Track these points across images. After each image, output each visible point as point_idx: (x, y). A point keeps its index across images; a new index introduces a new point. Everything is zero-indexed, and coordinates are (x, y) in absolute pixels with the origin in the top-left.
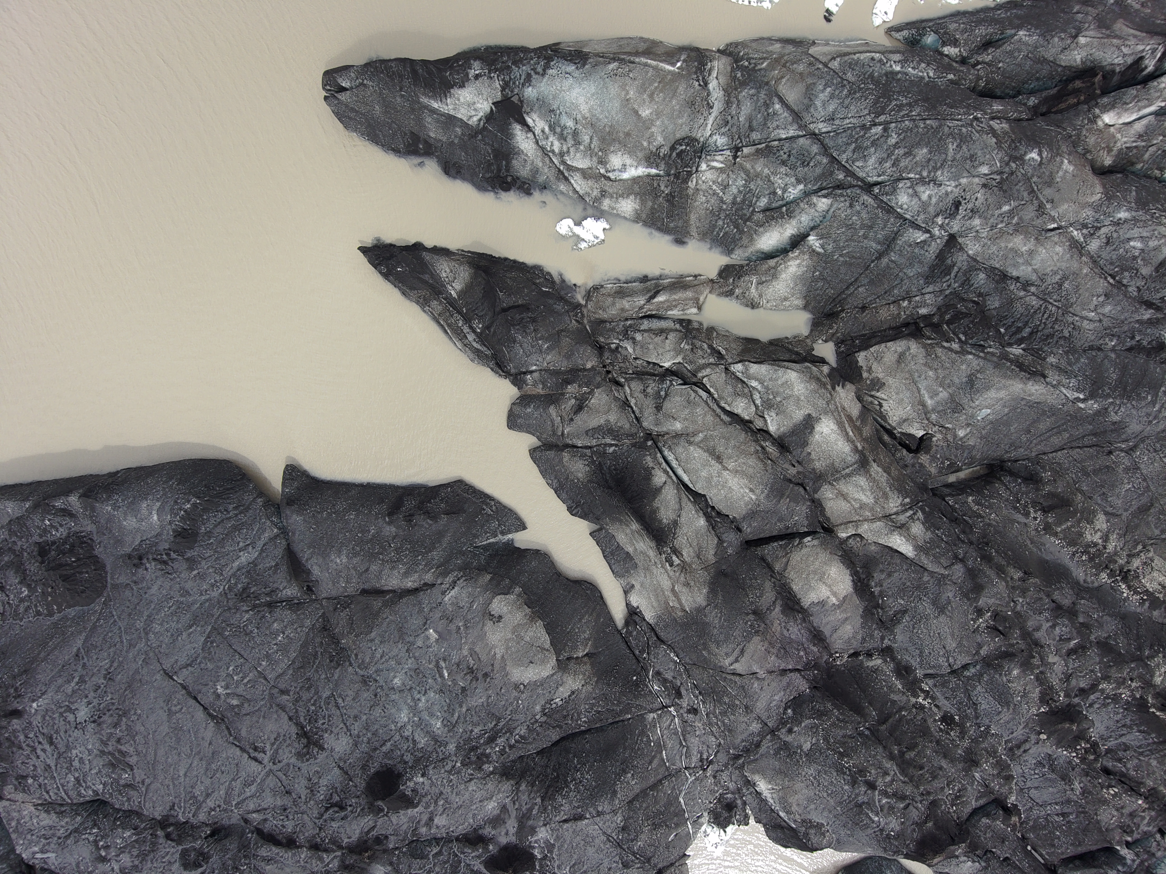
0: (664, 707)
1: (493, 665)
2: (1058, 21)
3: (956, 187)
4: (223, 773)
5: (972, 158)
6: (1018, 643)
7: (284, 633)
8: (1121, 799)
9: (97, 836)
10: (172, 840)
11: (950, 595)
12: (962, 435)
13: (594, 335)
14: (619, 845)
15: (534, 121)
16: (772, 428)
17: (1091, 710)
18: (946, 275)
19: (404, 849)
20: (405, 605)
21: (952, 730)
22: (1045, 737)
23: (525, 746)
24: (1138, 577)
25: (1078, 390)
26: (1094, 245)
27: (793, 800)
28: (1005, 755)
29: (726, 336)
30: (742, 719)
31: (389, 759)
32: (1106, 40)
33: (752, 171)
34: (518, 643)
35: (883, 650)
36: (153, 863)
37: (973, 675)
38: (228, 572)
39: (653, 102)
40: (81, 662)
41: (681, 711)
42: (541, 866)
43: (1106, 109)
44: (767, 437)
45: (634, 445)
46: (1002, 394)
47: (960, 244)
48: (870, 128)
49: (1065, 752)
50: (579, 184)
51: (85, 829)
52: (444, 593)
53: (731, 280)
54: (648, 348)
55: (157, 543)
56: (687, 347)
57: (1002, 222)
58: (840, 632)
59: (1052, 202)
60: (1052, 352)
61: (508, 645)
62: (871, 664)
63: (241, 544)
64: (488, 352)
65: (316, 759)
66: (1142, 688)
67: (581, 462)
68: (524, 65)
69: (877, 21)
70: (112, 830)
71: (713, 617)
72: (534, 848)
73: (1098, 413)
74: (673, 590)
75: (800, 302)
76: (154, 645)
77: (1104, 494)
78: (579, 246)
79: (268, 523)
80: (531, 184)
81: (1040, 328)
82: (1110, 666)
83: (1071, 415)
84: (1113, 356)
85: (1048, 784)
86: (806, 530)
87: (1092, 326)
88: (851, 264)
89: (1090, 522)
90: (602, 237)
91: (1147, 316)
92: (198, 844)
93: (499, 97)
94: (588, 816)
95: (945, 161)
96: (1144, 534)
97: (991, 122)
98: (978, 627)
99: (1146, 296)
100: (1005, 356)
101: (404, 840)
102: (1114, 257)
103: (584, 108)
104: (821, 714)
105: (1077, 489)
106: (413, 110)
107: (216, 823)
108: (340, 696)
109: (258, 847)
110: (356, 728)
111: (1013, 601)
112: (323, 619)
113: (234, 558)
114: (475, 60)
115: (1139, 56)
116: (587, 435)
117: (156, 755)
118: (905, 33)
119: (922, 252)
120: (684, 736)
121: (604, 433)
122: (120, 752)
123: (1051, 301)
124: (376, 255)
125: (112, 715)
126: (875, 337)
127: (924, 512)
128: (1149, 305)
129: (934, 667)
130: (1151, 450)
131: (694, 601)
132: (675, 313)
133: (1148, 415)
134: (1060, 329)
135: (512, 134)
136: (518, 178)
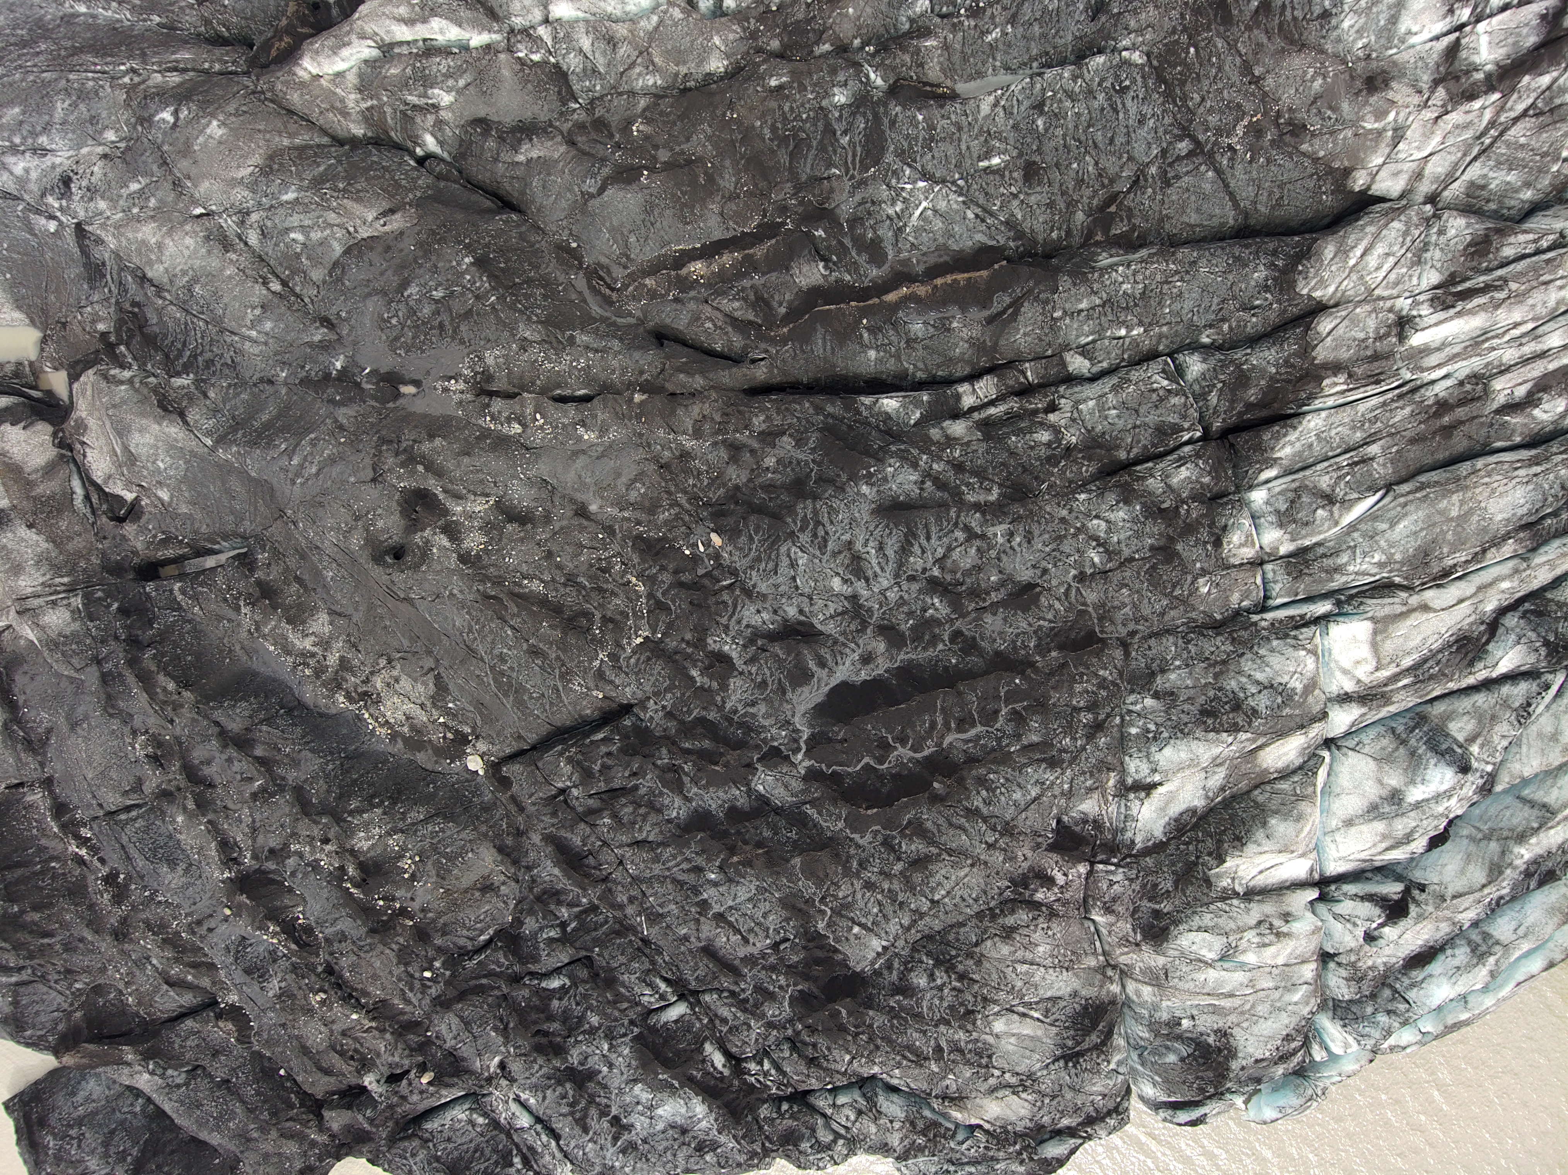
3: (69, 157)
5: (93, 120)
6: (175, 778)
11: (87, 707)
12: (166, 498)
17: (295, 881)
22: (230, 913)
24: (379, 702)
25: (207, 434)
26: (253, 238)
28: (185, 933)
35: (44, 781)
46: (149, 438)
47: (93, 235)
49: (264, 937)
57: (134, 205)
59: (190, 178)
60: (213, 385)
75: (19, 315)
77: (324, 585)
81: (199, 351)
82: (297, 819)
84: (282, 391)
87: (255, 350)
91: (317, 338)
95: (50, 123)
96: (385, 643)
98: (138, 755)
99: (320, 310)
100: (157, 388)
102: (279, 255)
105: (296, 578)
111: (169, 721)
123: (193, 312)
128: (323, 321)
133: (283, 470)
134: (220, 352)
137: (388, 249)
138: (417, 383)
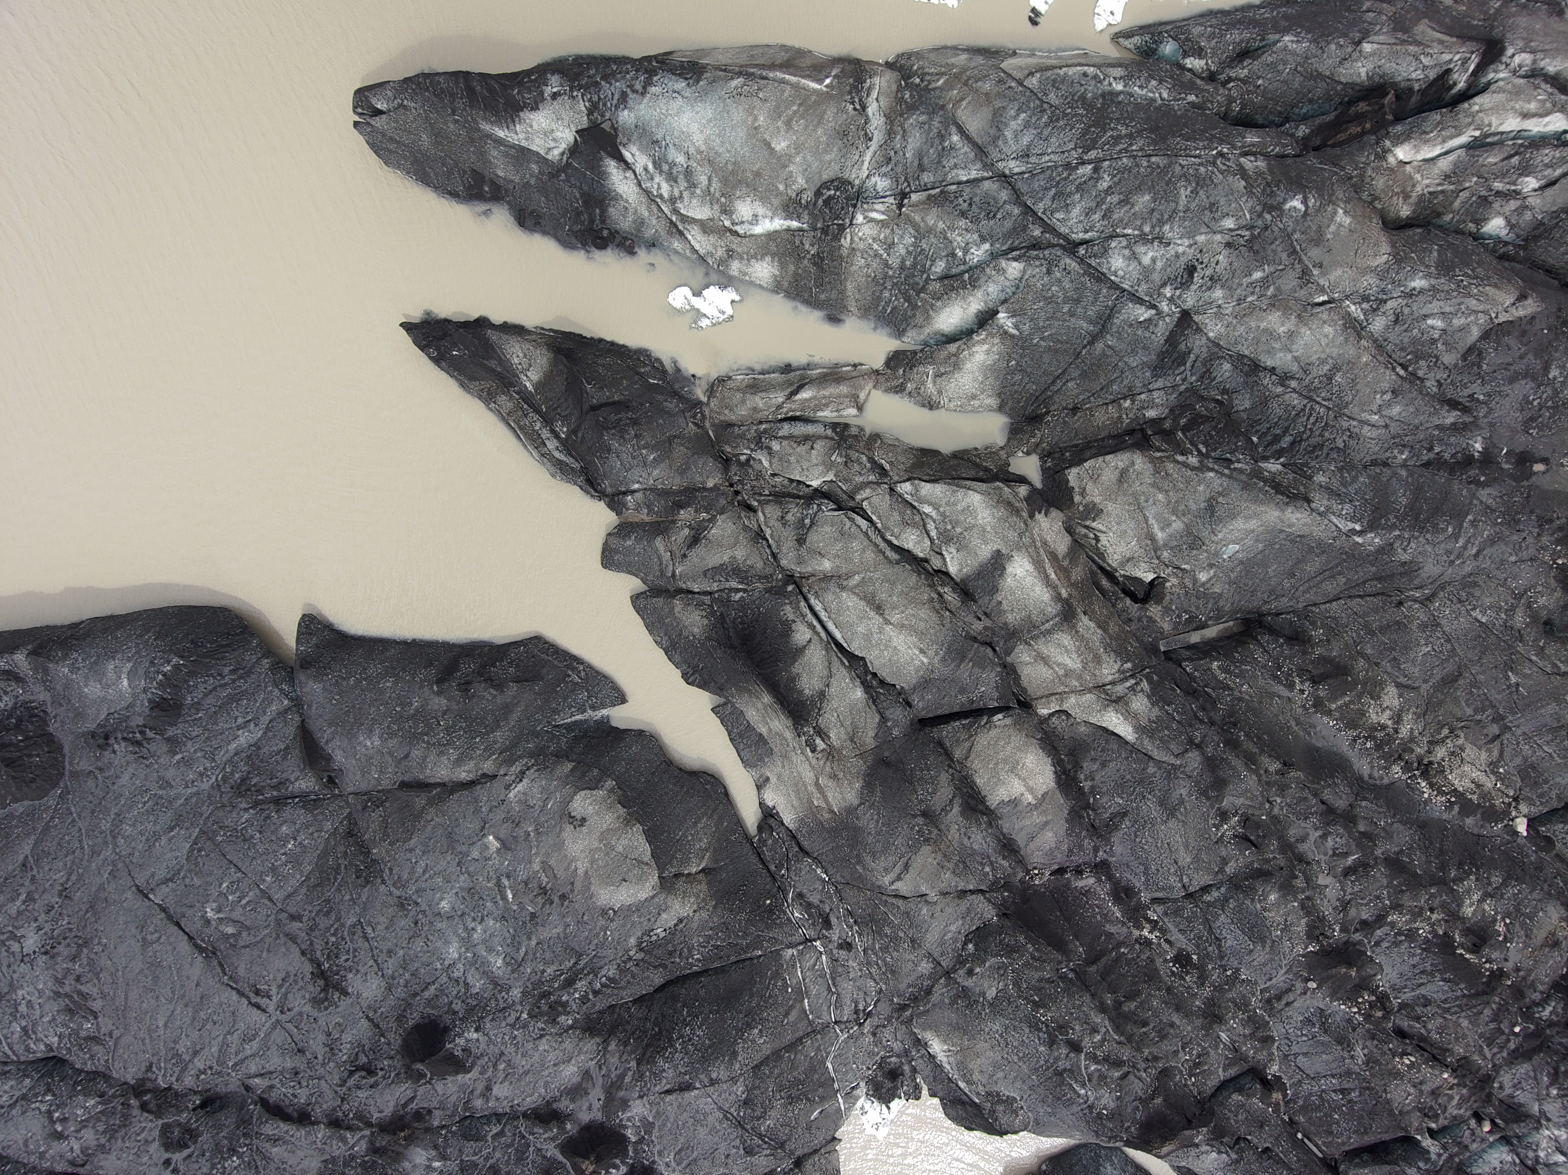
0: (808, 941)
1: (572, 883)
2: (1340, 22)
3: (1190, 246)
4: (215, 1023)
5: (1213, 207)
6: (1275, 858)
7: (295, 839)
8: (1419, 1071)
9: (51, 1105)
10: (148, 1112)
11: (1184, 792)
12: (1203, 579)
13: (718, 443)
14: (740, 1125)
15: (633, 155)
16: (953, 569)
17: (1378, 950)
18: (1179, 365)
19: (454, 1128)
20: (456, 803)
21: (1187, 973)
22: (1315, 986)
23: (616, 992)
24: (1444, 771)
25: (1353, 519)
26: (1378, 325)
27: (974, 1065)
28: (1260, 1009)
29: (895, 446)
30: (907, 956)
31: (433, 1008)
32: (1399, 47)
33: (922, 224)
34: (607, 854)
35: (1096, 866)
36: (124, 1142)
37: (1216, 901)
38: (222, 757)
39: (791, 132)
40: (29, 874)
41: (831, 946)
42: (636, 1151)
43: (1399, 140)
44: (947, 580)
45: (768, 590)
46: (1253, 524)
47: (1197, 324)
48: (1076, 168)
49: (1343, 1007)
50: (698, 240)
51: (36, 1095)
52: (508, 787)
53: (901, 371)
54: (788, 461)
55: (128, 717)
56: (839, 460)
57: (1252, 293)
58: (1038, 841)
59: (1321, 267)
60: (1320, 469)
61: (593, 856)
62: (1080, 884)
63: (240, 720)
64: (576, 465)
65: (337, 1007)
66: (1446, 921)
67: (697, 613)
68: (617, 81)
69: (1100, 24)
70: (71, 1098)
71: (868, 820)
72: (626, 1127)
73: (1381, 550)
74: (817, 784)
75: (993, 402)
76: (123, 853)
77: (1395, 659)
78: (700, 323)
79: (276, 692)
80: (635, 240)
81: (1305, 436)
82: (1402, 891)
83: (1346, 553)
84: (1404, 473)
85: (1319, 1049)
86: (996, 705)
87: (1374, 433)
88: (1056, 351)
89: (1376, 697)
90: (729, 311)
91: (1450, 420)
92: (184, 1117)
93: (584, 123)
94: (698, 1085)
95: (1174, 211)
96: (1451, 713)
97: (1242, 160)
98: (1222, 836)
99: (1450, 393)
100: (1257, 474)
101: (453, 1115)
102: (1406, 340)
103: (698, 139)
104: (1011, 950)
105: (1358, 652)
106: (472, 140)
107: (208, 1090)
108: (369, 923)
109: (262, 1123)
110: (391, 966)
111: (1268, 801)
112: (349, 821)
113: (230, 738)
114: (553, 74)
115: (1445, 68)
116: (705, 576)
117: (126, 998)
118: (1136, 40)
119: (1147, 335)
120: (833, 979)
121: (728, 574)
122: (80, 993)
123: (1318, 399)
124: (424, 334)
125: (69, 945)
126: (1090, 448)
127: (1150, 681)
128: (1453, 404)
129: (1163, 888)
130: (1455, 599)
131: (844, 799)
132: (827, 414)
133: (1448, 552)
134: (1332, 437)
135: (605, 173)
136: (617, 232)
137: (1524, 333)
138: (1545, 460)
